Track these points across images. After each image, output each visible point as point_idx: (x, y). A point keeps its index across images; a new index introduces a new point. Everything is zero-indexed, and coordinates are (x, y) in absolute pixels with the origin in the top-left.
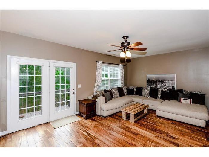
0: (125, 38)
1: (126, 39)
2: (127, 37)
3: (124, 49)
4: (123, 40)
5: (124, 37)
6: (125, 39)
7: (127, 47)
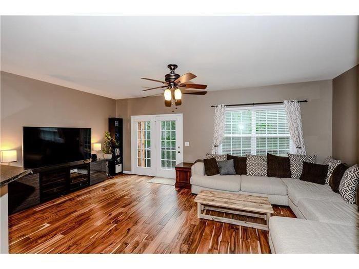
0: (173, 67)
1: (174, 69)
2: (176, 66)
3: (170, 85)
4: (168, 71)
5: (170, 66)
6: (171, 69)
7: (173, 82)
